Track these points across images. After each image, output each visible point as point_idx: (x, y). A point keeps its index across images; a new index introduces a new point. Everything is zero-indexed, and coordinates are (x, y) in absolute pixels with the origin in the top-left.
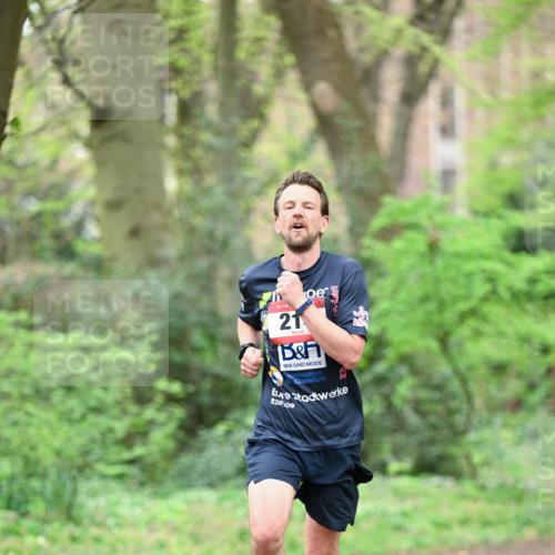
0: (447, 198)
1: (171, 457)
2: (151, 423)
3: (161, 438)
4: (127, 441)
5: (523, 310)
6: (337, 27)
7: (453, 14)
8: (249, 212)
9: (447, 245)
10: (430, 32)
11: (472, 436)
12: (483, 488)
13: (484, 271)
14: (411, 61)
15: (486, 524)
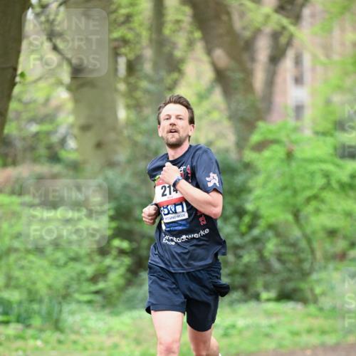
0: (299, 123)
1: (122, 289)
2: (109, 267)
3: (116, 277)
4: (94, 279)
5: (347, 196)
6: (228, 14)
7: (303, 5)
9: (298, 154)
12: (321, 309)
13: (322, 170)
14: (275, 36)
15: (323, 332)
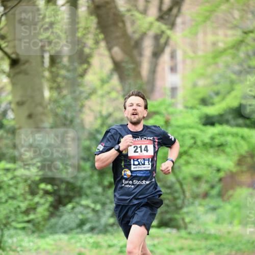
0: (173, 101)
1: (47, 219)
2: (37, 203)
3: (42, 211)
4: (27, 212)
5: (208, 152)
6: (123, 22)
7: (176, 16)
8: (83, 106)
9: (173, 122)
10: (166, 24)
11: (185, 210)
12: (190, 233)
13: (190, 134)
14: (157, 38)
15: (191, 250)
